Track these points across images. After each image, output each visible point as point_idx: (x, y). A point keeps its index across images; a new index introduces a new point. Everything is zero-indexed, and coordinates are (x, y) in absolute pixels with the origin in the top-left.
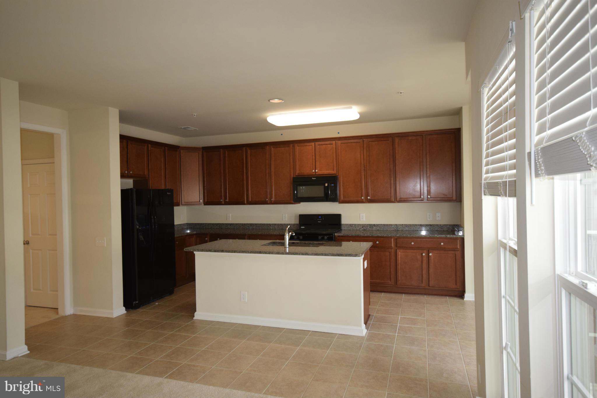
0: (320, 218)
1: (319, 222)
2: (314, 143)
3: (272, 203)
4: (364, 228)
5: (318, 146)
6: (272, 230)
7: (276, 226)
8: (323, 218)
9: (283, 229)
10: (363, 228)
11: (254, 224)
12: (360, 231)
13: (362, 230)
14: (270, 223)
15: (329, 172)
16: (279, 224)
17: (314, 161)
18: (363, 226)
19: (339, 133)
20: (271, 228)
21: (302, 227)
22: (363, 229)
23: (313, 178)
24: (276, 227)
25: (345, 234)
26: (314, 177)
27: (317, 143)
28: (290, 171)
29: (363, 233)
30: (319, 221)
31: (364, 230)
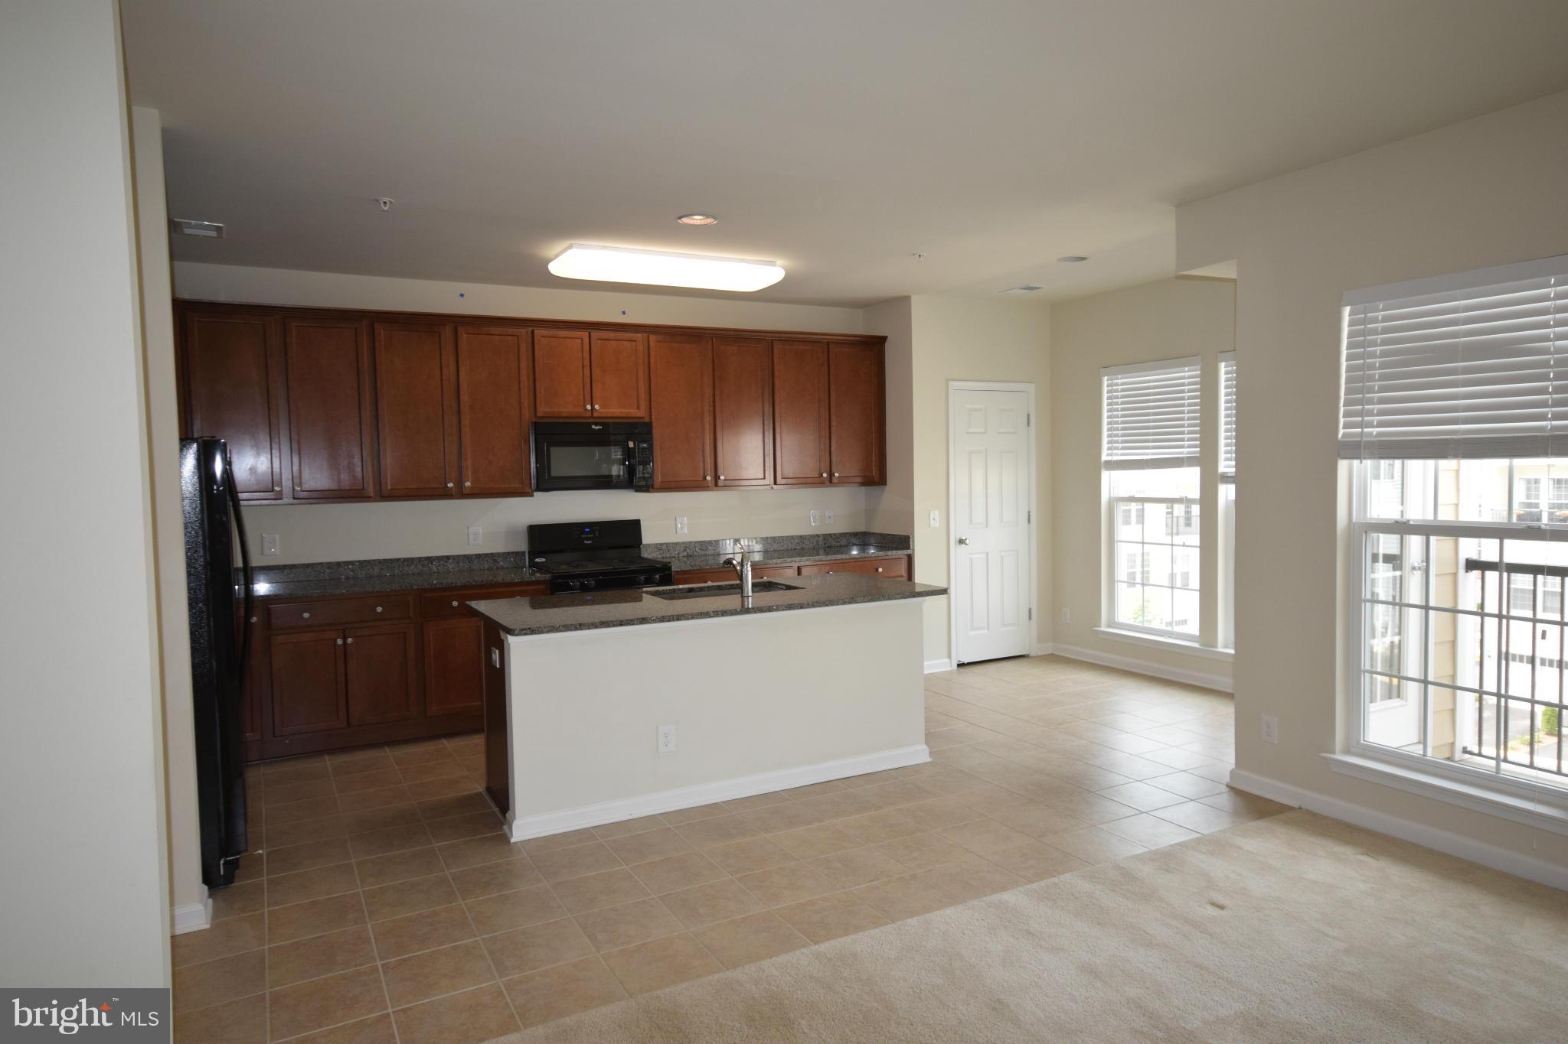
0: (587, 533)
1: (586, 542)
2: (587, 334)
3: (462, 494)
4: (688, 550)
5: (599, 341)
6: (436, 575)
7: (451, 561)
8: (597, 532)
9: (473, 570)
10: (685, 550)
11: (374, 560)
12: (679, 560)
13: (684, 556)
14: (430, 555)
15: (627, 411)
16: (459, 556)
17: (588, 380)
18: (687, 545)
19: (624, 313)
20: (435, 570)
21: (538, 560)
22: (685, 553)
23: (593, 427)
24: (451, 566)
25: (695, 565)
26: (596, 424)
27: (595, 334)
28: (520, 403)
29: (685, 563)
30: (588, 539)
31: (689, 556)
